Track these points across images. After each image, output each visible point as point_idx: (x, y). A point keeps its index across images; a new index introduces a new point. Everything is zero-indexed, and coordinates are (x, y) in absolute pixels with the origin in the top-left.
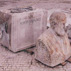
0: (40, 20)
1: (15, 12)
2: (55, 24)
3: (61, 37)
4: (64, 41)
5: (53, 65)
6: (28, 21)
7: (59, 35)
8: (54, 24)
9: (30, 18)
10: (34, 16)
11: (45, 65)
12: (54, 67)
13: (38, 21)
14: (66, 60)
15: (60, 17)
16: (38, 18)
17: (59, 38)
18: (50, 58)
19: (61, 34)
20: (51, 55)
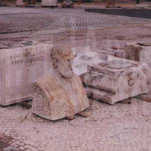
0: (43, 60)
1: (4, 48)
2: (57, 62)
3: (67, 80)
4: (73, 86)
5: (54, 118)
6: (24, 60)
7: (63, 77)
8: (55, 61)
9: (26, 56)
10: (32, 54)
11: (45, 119)
12: (57, 121)
13: (39, 61)
14: (76, 113)
15: (62, 51)
16: (39, 56)
17: (64, 81)
18: (50, 107)
19: (65, 75)
20: (51, 103)
